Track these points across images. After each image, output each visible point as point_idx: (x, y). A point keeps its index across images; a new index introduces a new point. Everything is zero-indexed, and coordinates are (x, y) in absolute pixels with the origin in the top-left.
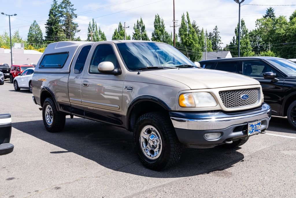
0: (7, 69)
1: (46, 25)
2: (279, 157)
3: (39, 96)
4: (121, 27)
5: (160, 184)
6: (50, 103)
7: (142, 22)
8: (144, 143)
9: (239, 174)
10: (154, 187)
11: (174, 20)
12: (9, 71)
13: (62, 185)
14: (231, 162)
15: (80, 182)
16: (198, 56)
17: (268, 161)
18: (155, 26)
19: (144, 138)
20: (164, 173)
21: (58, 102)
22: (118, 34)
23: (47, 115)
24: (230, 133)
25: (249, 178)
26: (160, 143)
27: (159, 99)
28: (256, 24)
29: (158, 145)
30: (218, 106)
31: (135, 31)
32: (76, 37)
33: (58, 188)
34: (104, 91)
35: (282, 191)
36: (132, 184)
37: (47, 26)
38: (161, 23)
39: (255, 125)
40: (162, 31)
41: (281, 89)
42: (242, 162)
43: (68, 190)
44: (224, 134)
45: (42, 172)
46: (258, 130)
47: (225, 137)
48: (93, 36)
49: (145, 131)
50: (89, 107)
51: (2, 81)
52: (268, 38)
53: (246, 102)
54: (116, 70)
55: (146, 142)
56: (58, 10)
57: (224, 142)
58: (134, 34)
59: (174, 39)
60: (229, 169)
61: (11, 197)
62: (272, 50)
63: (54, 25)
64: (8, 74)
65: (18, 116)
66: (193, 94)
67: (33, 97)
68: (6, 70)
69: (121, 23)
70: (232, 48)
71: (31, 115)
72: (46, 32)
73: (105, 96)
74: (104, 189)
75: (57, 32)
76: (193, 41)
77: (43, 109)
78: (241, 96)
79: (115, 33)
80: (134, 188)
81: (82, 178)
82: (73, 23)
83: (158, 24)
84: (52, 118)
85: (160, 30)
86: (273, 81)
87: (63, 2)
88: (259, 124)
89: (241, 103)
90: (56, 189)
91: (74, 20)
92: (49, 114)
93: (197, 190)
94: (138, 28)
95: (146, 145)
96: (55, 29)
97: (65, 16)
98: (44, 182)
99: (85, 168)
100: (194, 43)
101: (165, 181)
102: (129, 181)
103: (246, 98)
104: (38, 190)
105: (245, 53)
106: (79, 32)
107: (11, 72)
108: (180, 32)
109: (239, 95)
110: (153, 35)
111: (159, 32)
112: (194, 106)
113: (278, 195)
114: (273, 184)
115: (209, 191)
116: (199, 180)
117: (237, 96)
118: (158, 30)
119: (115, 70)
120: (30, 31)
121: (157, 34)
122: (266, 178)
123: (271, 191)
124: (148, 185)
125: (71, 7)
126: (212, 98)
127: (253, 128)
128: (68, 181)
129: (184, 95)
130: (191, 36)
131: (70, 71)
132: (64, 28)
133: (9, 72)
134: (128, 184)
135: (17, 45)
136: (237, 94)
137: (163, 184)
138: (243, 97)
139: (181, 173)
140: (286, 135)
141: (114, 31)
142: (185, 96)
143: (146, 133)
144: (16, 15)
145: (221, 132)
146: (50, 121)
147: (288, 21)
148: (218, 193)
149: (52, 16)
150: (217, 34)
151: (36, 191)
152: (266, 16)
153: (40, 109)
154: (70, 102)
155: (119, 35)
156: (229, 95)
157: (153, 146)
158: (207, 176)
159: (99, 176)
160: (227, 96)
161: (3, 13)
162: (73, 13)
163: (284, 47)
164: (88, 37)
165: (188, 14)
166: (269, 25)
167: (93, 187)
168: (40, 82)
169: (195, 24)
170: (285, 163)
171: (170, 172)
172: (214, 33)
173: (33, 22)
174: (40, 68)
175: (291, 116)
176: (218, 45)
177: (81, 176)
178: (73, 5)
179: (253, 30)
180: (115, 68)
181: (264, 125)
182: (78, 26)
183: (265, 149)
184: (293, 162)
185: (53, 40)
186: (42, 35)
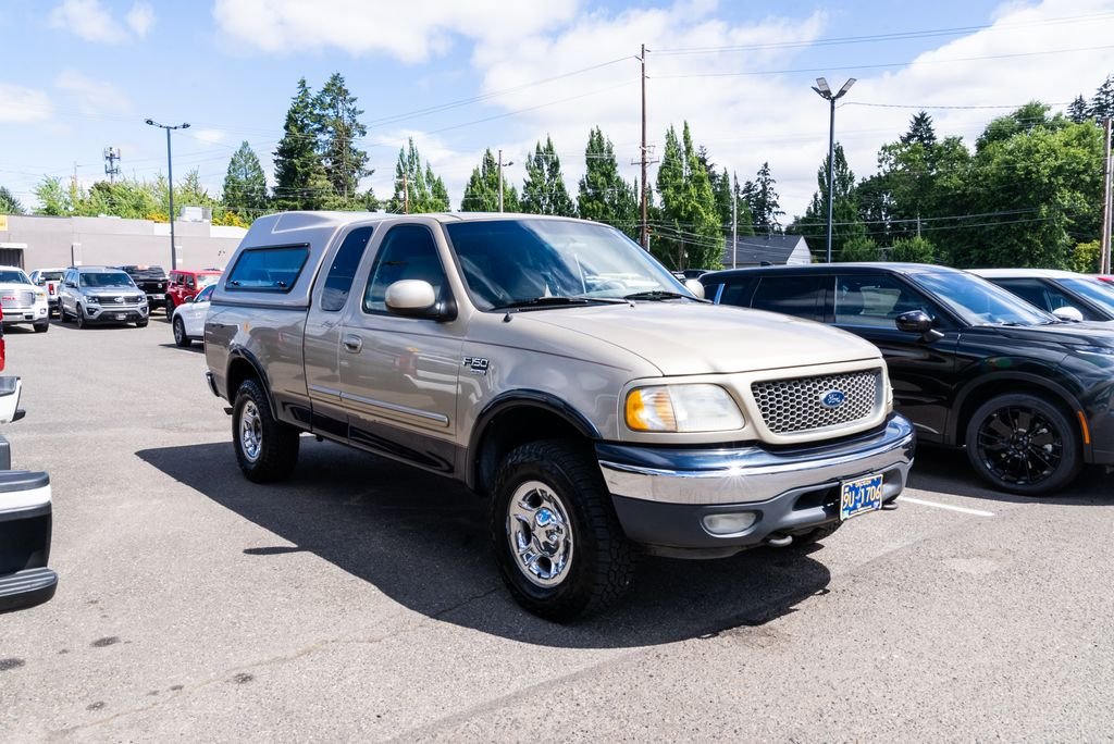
0: (160, 281)
1: (275, 154)
2: (939, 582)
3: (223, 373)
4: (489, 162)
5: (563, 673)
6: (253, 395)
7: (551, 150)
8: (520, 535)
9: (814, 639)
10: (542, 684)
11: (644, 145)
12: (165, 286)
13: (258, 668)
14: (791, 597)
15: (318, 656)
16: (712, 250)
17: (906, 594)
18: (590, 163)
19: (519, 520)
20: (580, 633)
21: (277, 394)
22: (480, 183)
23: (245, 431)
24: (785, 512)
25: (843, 657)
26: (568, 535)
27: (565, 404)
28: (880, 161)
29: (562, 544)
30: (748, 427)
31: (531, 176)
32: (361, 190)
33: (245, 679)
34: (416, 368)
35: (945, 706)
36: (477, 670)
37: (281, 158)
38: (605, 155)
39: (864, 487)
40: (608, 176)
41: (949, 363)
42: (823, 598)
43: (274, 688)
44: (764, 518)
45: (205, 619)
46: (871, 503)
47: (769, 525)
48: (410, 189)
49: (524, 499)
50: (362, 416)
51: (143, 315)
52: (914, 202)
53: (837, 413)
54: (440, 307)
55: (528, 532)
56: (311, 113)
57: (766, 540)
58: (528, 184)
59: (642, 198)
60: (784, 618)
61: (94, 706)
62: (924, 235)
63: (300, 155)
64: (161, 296)
65: (169, 428)
66: (670, 392)
67: (208, 375)
68: (157, 285)
69: (491, 151)
70: (809, 228)
71: (207, 424)
72: (277, 176)
73: (420, 384)
74: (389, 685)
75: (307, 174)
76: (697, 205)
77: (235, 413)
78: (823, 397)
79: (473, 179)
80: (481, 684)
81: (327, 642)
82: (355, 151)
83: (599, 159)
84: (258, 439)
85: (603, 174)
86: (927, 340)
87: (325, 91)
88: (875, 483)
89: (821, 418)
90: (237, 681)
91: (358, 143)
92: (250, 430)
93: (678, 697)
94: (540, 166)
95: (528, 541)
96: (302, 168)
97: (330, 129)
98: (207, 654)
99: (340, 609)
100: (701, 210)
101: (579, 663)
102: (467, 659)
103: (836, 403)
104: (182, 683)
105: (846, 241)
106: (370, 177)
107: (170, 290)
108: (660, 178)
109: (815, 392)
110: (583, 188)
111: (601, 180)
112: (673, 428)
113: (933, 720)
114: (918, 680)
115: (715, 701)
116: (687, 662)
117: (810, 396)
118: (598, 174)
119: (438, 306)
120: (229, 172)
121: (593, 183)
122: (896, 656)
123: (912, 706)
124: (527, 673)
125: (348, 105)
126: (731, 404)
127: (856, 495)
128: (279, 654)
129: (642, 393)
130: (693, 191)
131: (310, 301)
132: (327, 163)
133: (162, 291)
134: (465, 669)
135: (192, 213)
136: (809, 389)
137: (574, 671)
138: (826, 400)
139: (633, 632)
140: (963, 505)
141: (471, 174)
142: (645, 397)
143: (525, 505)
144: (188, 126)
145: (757, 512)
146: (252, 448)
147: (972, 151)
148: (742, 710)
149: (294, 130)
150: (768, 187)
151: (174, 689)
152: (910, 137)
153: (228, 411)
154: (308, 395)
155: (484, 185)
156: (783, 392)
157: (546, 544)
158: (712, 646)
159: (377, 635)
160: (777, 396)
161: (150, 122)
162: (354, 121)
163: (960, 226)
164: (397, 190)
165: (686, 128)
166: (917, 162)
167: (354, 679)
168: (231, 331)
169: (706, 157)
170: (958, 603)
171: (599, 628)
172: (759, 183)
173: (240, 145)
174: (227, 289)
175: (979, 447)
176: (771, 218)
177: (323, 636)
178: (354, 100)
179: (871, 177)
180: (436, 301)
181: (893, 483)
182: (367, 160)
183: (897, 551)
184: (983, 599)
185: (295, 199)
186: (265, 185)
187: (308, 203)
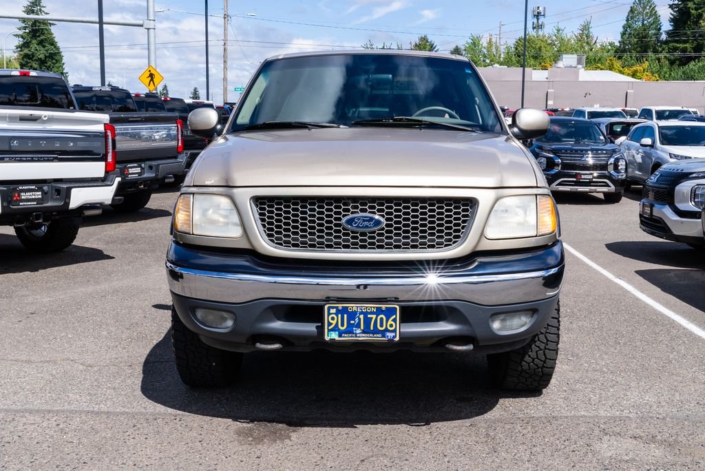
30: (244, 237)
39: (364, 313)
44: (238, 319)
46: (380, 332)
47: (245, 327)
53: (372, 237)
66: (193, 199)
72: (672, 20)
88: (384, 312)
109: (338, 213)
117: (328, 216)
120: (627, 20)
126: (236, 214)
127: (352, 319)
136: (328, 210)
138: (349, 223)
145: (234, 313)
181: (455, 322)
185: (685, 42)
186: (660, 29)
187: (699, 44)
